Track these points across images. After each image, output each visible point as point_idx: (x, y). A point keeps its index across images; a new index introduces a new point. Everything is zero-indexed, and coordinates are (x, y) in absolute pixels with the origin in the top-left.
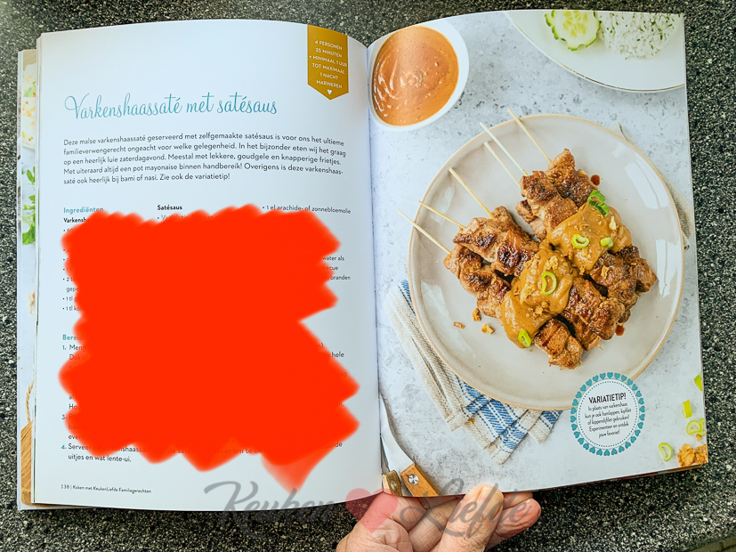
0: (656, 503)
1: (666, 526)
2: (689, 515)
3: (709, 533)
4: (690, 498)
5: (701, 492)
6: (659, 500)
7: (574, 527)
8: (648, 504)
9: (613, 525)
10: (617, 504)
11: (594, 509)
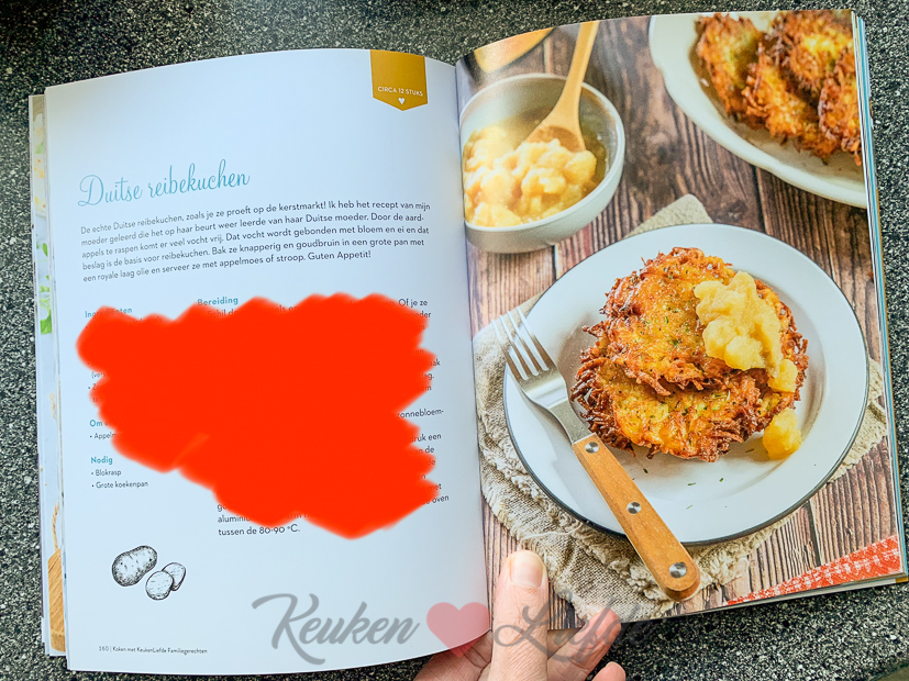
0: (825, 623)
1: (842, 652)
2: (870, 633)
3: (900, 654)
4: (869, 612)
5: (883, 602)
6: (829, 619)
7: (722, 667)
8: (814, 626)
9: (772, 658)
10: (774, 631)
11: (745, 641)
